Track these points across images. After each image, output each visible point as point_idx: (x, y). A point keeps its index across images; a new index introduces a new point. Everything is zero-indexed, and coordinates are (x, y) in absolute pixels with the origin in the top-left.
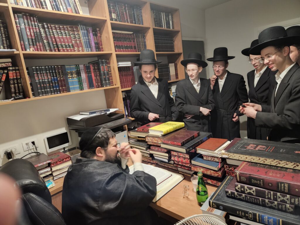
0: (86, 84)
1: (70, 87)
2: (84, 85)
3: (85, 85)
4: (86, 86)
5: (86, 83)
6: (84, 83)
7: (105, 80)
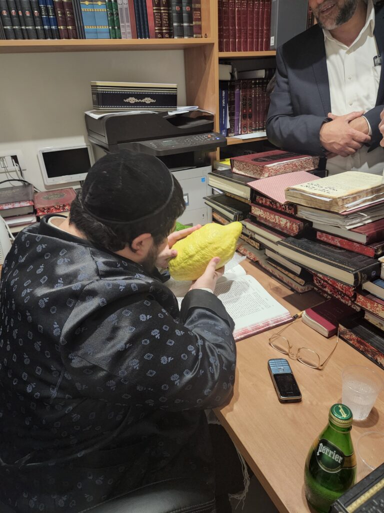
0: (129, 24)
1: (85, 27)
2: (123, 26)
3: (126, 27)
4: (129, 30)
5: (128, 22)
6: (123, 22)
7: (181, 20)
